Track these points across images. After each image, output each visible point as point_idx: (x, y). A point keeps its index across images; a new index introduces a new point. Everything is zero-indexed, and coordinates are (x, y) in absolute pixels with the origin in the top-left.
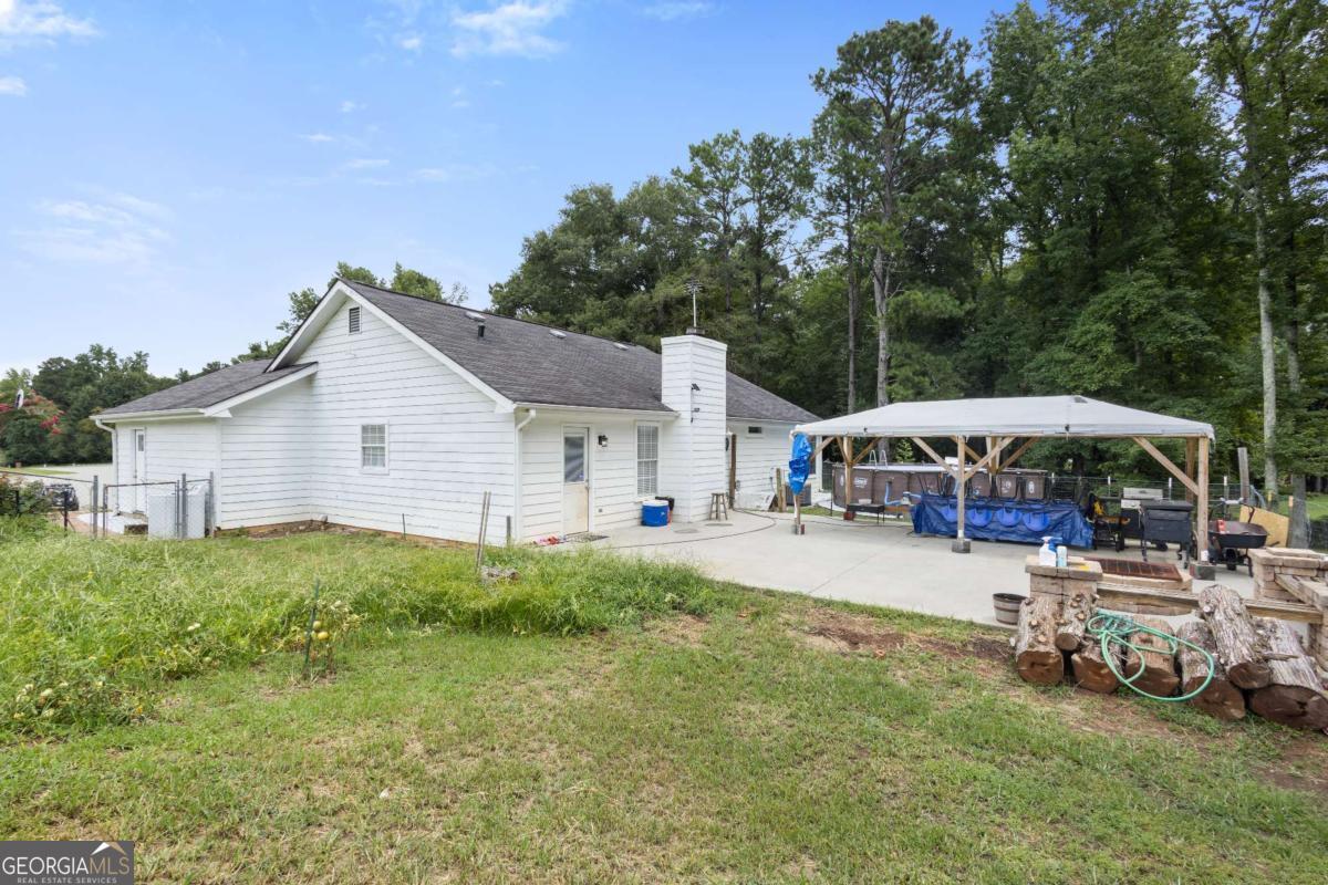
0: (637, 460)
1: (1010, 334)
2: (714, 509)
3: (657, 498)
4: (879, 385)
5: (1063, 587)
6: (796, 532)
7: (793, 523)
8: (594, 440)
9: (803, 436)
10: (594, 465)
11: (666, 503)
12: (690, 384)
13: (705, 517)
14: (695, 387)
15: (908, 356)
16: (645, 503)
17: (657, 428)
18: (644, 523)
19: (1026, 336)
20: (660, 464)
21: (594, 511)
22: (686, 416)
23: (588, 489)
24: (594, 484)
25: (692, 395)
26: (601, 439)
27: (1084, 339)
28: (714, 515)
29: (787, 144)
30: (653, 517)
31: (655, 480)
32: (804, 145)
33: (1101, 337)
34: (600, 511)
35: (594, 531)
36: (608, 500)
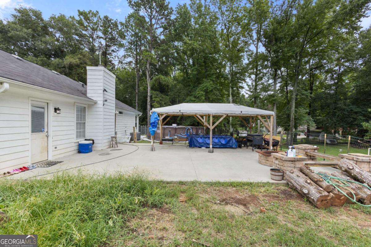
0: (76, 122)
1: (180, 92)
2: (112, 143)
3: (86, 140)
4: (148, 103)
5: (295, 164)
6: (152, 150)
7: (151, 147)
8: (52, 110)
9: (156, 113)
10: (51, 124)
11: (92, 142)
12: (102, 88)
13: (108, 147)
14: (105, 90)
15: (157, 95)
16: (80, 143)
17: (85, 108)
18: (80, 152)
19: (184, 93)
20: (86, 124)
21: (51, 149)
22: (100, 103)
23: (47, 136)
24: (51, 134)
25: (104, 94)
26: (56, 110)
27: (198, 95)
28: (111, 146)
29: (116, 23)
30: (84, 149)
31: (84, 132)
32: (122, 24)
33: (202, 95)
34: (56, 148)
35: (51, 159)
36: (58, 143)
